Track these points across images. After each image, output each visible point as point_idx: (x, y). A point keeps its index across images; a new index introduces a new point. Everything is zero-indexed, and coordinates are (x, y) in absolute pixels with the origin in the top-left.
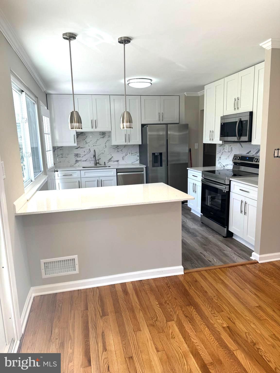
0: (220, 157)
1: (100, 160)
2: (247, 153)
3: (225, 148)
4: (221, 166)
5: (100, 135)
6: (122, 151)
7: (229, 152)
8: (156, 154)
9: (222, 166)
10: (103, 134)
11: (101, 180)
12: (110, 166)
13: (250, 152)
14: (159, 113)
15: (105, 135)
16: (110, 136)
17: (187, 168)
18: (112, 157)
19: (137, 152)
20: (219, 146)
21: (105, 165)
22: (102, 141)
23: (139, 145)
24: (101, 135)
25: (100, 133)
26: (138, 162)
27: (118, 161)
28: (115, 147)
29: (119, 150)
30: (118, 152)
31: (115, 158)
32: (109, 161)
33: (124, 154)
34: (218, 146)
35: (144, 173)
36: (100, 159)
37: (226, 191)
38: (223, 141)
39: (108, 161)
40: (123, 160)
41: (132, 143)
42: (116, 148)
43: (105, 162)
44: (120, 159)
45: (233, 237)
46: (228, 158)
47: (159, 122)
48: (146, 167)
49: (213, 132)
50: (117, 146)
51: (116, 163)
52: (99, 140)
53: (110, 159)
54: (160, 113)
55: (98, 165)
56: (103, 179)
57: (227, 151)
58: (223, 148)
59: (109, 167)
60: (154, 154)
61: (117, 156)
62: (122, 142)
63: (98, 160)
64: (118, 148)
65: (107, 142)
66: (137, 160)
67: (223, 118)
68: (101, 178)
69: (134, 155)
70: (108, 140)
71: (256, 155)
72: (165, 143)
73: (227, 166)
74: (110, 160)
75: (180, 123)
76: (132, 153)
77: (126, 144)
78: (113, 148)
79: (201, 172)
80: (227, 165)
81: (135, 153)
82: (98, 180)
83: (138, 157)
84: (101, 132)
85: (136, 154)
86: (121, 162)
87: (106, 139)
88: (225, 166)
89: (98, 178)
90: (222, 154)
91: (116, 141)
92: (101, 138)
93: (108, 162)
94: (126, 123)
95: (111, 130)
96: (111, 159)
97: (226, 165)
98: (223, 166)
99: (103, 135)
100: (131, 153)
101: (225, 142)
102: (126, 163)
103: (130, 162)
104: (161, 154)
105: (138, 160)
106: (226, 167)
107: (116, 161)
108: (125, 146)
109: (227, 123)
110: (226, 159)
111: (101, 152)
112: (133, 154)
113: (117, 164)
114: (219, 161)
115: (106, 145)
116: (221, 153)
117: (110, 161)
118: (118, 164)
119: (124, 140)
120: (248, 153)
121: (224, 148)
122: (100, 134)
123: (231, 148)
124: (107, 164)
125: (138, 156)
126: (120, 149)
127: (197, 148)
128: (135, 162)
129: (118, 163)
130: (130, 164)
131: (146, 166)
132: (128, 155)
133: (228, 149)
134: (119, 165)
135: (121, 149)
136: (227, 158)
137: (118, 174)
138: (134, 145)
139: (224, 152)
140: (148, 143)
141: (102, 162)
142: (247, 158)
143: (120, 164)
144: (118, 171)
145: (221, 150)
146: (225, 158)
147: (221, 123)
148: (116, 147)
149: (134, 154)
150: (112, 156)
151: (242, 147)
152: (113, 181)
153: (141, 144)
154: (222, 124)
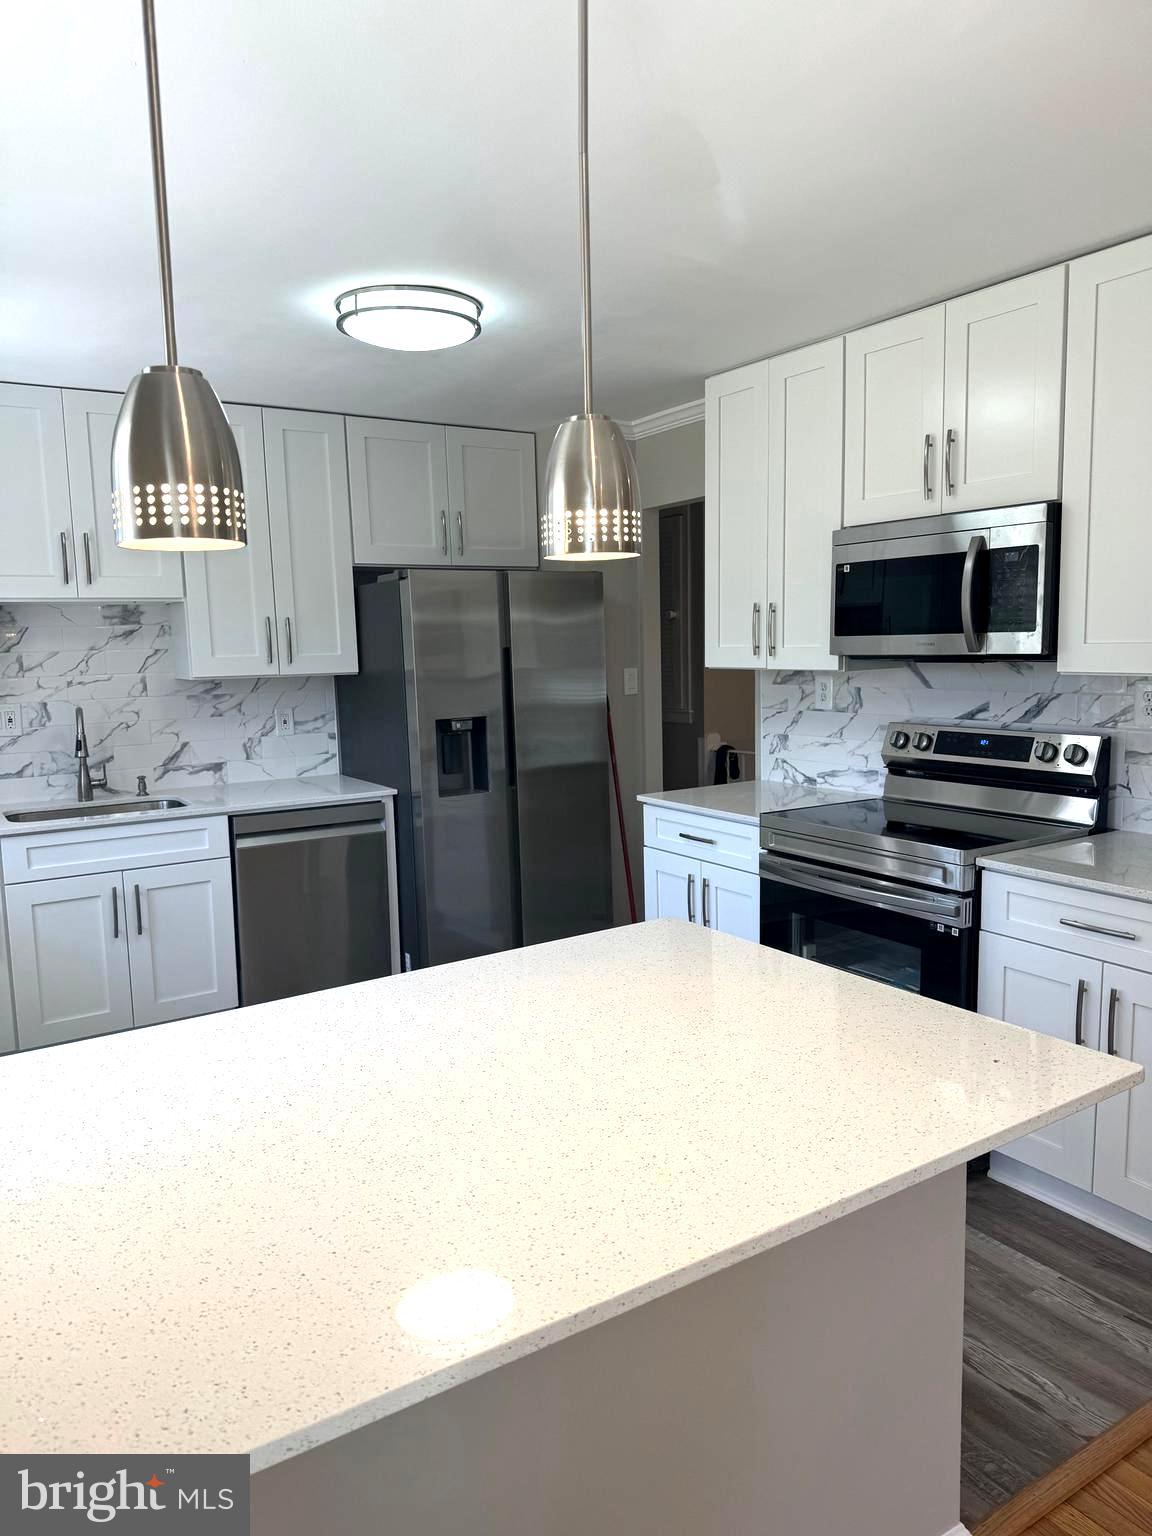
0: (785, 738)
1: (111, 763)
2: (961, 718)
3: (813, 692)
4: (788, 781)
5: (108, 621)
6: (240, 711)
7: (843, 711)
8: (456, 726)
9: (800, 779)
10: (127, 615)
11: (137, 887)
12: (182, 799)
13: (983, 709)
14: (443, 512)
15: (139, 623)
16: (170, 628)
17: (640, 798)
18: (185, 745)
19: (323, 717)
20: (775, 683)
21: (147, 794)
22: (122, 660)
23: (341, 681)
24: (115, 620)
25: (108, 613)
26: (334, 767)
27: (217, 767)
28: (201, 688)
29: (222, 707)
30: (221, 715)
31: (202, 752)
32: (164, 773)
33: (253, 729)
34: (771, 682)
35: (389, 826)
36: (112, 757)
37: (960, 930)
38: (841, 657)
39: (162, 770)
40: (248, 758)
41: (304, 666)
42: (208, 697)
43: (142, 779)
44: (232, 755)
45: (991, 1174)
46: (838, 741)
47: (446, 561)
48: (395, 797)
49: (774, 611)
50: (209, 686)
51: (207, 779)
52: (99, 650)
53: (172, 758)
54: (447, 514)
55: (100, 799)
56: (146, 880)
57: (830, 706)
58: (803, 692)
59: (175, 804)
60: (443, 726)
61: (210, 740)
62: (247, 660)
63: (102, 765)
64: (216, 697)
65: (150, 660)
66: (327, 760)
67: (843, 537)
68: (131, 879)
69: (309, 732)
70: (155, 653)
71: (1027, 726)
72: (497, 667)
73: (829, 779)
74: (170, 764)
75: (542, 568)
76: (297, 719)
77: (271, 671)
78: (189, 697)
79: (757, 820)
80: (833, 774)
81: (316, 719)
82: (114, 889)
83: (330, 740)
84: (110, 606)
85: (319, 723)
86: (237, 772)
87: (141, 646)
88: (819, 780)
89: (114, 880)
90: (795, 722)
91: (213, 654)
92: (116, 637)
93: (161, 778)
94: (599, 508)
95: (182, 596)
96: (176, 756)
97: (823, 776)
98: (805, 781)
99: (124, 621)
100: (295, 723)
101: (853, 661)
102: (268, 778)
103: (289, 772)
104: (479, 724)
105: (334, 756)
106: (826, 786)
107: (208, 770)
108: (258, 683)
109: (885, 560)
110: (826, 745)
111: (116, 719)
112: (299, 727)
113: (214, 786)
114: (776, 755)
115: (143, 681)
116: (791, 714)
117: (170, 766)
118: (220, 783)
119: (260, 650)
120: (971, 716)
121: (807, 692)
122: (105, 617)
123: (853, 691)
124: (159, 790)
125: (332, 737)
126: (228, 697)
127: (635, 691)
128: (315, 768)
129: (221, 779)
130: (293, 779)
131: (395, 792)
132: (277, 731)
133: (835, 698)
134: (223, 788)
135: (234, 701)
136: (828, 740)
137: (241, 844)
138: (308, 678)
139: (805, 712)
140: (411, 663)
141: (124, 777)
142: (983, 742)
143: (229, 782)
144: (238, 826)
145: (786, 701)
146: (817, 739)
147: (840, 567)
148: (207, 691)
149: (310, 726)
150: (183, 739)
151: (929, 687)
152: (210, 885)
153: (354, 669)
154: (847, 569)
